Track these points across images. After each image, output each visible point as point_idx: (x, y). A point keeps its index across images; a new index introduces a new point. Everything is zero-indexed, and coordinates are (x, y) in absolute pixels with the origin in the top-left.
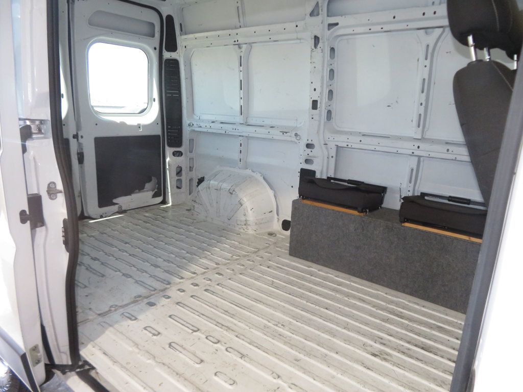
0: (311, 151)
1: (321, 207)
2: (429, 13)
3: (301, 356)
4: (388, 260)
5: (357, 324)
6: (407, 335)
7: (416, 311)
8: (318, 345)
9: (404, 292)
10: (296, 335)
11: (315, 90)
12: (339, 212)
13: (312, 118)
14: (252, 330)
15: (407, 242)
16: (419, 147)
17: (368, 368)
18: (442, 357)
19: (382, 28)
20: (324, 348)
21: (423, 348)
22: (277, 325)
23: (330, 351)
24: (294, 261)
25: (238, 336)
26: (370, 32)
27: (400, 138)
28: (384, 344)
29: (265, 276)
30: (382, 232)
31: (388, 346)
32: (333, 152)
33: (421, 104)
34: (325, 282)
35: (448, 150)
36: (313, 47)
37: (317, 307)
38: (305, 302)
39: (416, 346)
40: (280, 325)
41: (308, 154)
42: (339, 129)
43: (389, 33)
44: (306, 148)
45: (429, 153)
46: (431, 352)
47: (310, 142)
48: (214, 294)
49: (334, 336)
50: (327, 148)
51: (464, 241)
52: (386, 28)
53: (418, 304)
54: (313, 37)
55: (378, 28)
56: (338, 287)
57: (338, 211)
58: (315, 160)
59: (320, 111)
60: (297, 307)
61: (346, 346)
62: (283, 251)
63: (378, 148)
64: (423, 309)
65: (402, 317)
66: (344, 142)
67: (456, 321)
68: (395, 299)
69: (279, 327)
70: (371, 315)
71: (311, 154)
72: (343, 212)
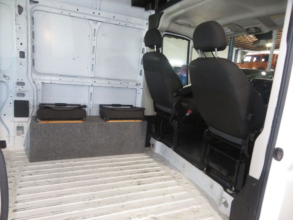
0: (22, 87)
1: (55, 124)
2: (97, 13)
3: (122, 204)
4: (101, 142)
5: (116, 177)
6: (134, 171)
7: (124, 160)
8: (120, 195)
9: (110, 155)
10: (105, 197)
11: (21, 44)
12: (69, 123)
13: (21, 64)
14: (84, 210)
15: (110, 130)
16: (95, 82)
17: (146, 190)
18: (153, 172)
19: (70, 14)
20: (123, 194)
21: (145, 172)
22: (90, 200)
23: (126, 194)
24: (40, 164)
25: (84, 217)
26: (61, 14)
27: (83, 77)
28: (135, 179)
29: (38, 181)
30: (97, 128)
31: (137, 179)
32: (40, 87)
33: (93, 59)
34: (74, 167)
35: (109, 83)
36: (17, 13)
37: (91, 180)
38: (83, 181)
39: (142, 173)
40: (92, 198)
41: (20, 90)
42: (40, 72)
43: (72, 17)
44: (16, 86)
45: (100, 84)
46: (148, 172)
47: (20, 81)
48: (25, 209)
49: (118, 187)
50: (35, 85)
51: (134, 122)
52: (72, 14)
53: (120, 157)
54: (17, 6)
55: (67, 13)
56: (83, 166)
57: (67, 123)
58: (26, 94)
59: (28, 59)
60: (84, 185)
61: (127, 188)
62: (21, 161)
63: (72, 83)
64: (124, 158)
65: (123, 165)
66: (49, 80)
67: (137, 157)
68: (110, 160)
69: (93, 199)
70: (115, 171)
71: (22, 89)
72: (72, 123)
